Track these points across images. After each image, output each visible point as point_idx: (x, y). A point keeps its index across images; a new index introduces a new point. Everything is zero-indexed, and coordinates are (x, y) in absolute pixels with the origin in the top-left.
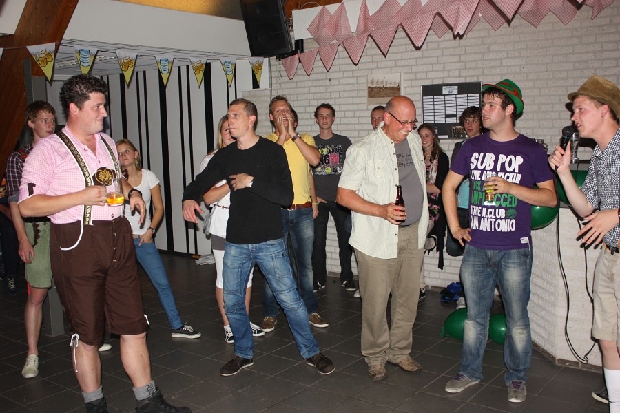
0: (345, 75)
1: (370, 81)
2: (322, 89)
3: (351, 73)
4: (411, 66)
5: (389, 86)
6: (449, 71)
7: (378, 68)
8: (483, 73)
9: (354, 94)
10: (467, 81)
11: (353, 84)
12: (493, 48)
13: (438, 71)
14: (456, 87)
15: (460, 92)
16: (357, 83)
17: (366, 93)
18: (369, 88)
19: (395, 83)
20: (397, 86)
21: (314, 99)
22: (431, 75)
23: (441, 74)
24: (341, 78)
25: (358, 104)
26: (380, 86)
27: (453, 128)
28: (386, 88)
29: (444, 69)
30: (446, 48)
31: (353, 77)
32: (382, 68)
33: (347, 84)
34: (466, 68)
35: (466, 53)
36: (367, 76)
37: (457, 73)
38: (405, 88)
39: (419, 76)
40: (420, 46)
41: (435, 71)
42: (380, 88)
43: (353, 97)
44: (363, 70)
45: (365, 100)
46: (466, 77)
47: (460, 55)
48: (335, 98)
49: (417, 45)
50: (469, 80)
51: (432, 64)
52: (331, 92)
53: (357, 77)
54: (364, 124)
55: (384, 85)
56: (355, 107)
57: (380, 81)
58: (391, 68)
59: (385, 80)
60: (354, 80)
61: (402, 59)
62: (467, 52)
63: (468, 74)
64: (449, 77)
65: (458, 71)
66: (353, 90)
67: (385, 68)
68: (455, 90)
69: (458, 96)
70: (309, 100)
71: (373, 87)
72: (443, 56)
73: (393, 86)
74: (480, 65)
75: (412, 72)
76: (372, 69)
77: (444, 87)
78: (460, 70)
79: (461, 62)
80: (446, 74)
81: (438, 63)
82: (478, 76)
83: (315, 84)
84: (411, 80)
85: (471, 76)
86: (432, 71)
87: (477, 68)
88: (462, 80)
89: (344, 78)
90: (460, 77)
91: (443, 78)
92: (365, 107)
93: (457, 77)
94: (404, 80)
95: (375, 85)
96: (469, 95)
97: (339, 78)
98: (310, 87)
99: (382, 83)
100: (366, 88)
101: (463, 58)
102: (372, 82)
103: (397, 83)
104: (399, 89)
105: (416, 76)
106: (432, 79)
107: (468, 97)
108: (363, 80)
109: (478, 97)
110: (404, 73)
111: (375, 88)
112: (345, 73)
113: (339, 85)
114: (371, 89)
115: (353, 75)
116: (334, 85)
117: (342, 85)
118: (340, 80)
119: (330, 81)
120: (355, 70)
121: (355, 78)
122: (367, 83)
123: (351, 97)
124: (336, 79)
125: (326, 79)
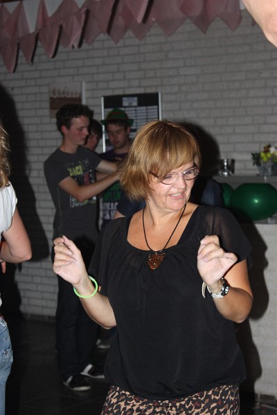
0: (28, 84)
1: (51, 90)
3: (34, 81)
4: (93, 74)
5: (70, 96)
6: (129, 80)
7: (60, 76)
8: (162, 82)
9: (37, 105)
10: (147, 92)
11: (36, 94)
12: (171, 55)
13: (118, 80)
14: (136, 99)
15: (140, 104)
16: (40, 93)
17: (47, 105)
18: (51, 98)
19: (76, 93)
20: (78, 96)
22: (112, 85)
23: (122, 84)
24: (24, 87)
25: (41, 116)
26: (62, 96)
28: (67, 99)
29: (124, 79)
32: (64, 76)
33: (31, 94)
34: (145, 78)
35: (145, 61)
36: (49, 85)
37: (136, 83)
38: (87, 99)
39: (100, 85)
41: (116, 80)
42: (61, 99)
43: (36, 109)
44: (46, 77)
45: (47, 112)
46: (146, 87)
47: (140, 62)
50: (148, 90)
51: (113, 73)
53: (40, 86)
55: (66, 95)
56: (37, 120)
57: (62, 90)
58: (73, 76)
59: (66, 90)
60: (37, 90)
61: (84, 66)
62: (146, 59)
64: (129, 87)
65: (138, 81)
67: (68, 76)
68: (135, 102)
69: (138, 108)
71: (55, 97)
72: (123, 63)
73: (74, 96)
74: (158, 74)
75: (93, 81)
76: (54, 77)
77: (124, 99)
78: (140, 79)
79: (140, 70)
80: (126, 84)
81: (118, 71)
82: (157, 87)
84: (93, 90)
85: (150, 86)
86: (113, 80)
87: (156, 77)
88: (141, 91)
89: (27, 86)
90: (140, 87)
91: (123, 88)
92: (47, 120)
93: (137, 87)
94: (87, 90)
95: (57, 96)
96: (149, 107)
97: (21, 87)
99: (64, 93)
100: (48, 98)
101: (142, 66)
102: (54, 92)
103: (78, 93)
104: (80, 99)
105: (97, 85)
106: (113, 89)
107: (147, 109)
108: (45, 89)
109: (156, 110)
110: (86, 82)
111: (57, 98)
112: (27, 81)
113: (22, 94)
114: (52, 100)
115: (36, 84)
116: (17, 95)
117: (24, 94)
118: (23, 89)
119: (12, 90)
120: (38, 78)
121: (38, 87)
122: (49, 92)
123: (34, 109)
124: (18, 87)
125: (8, 87)
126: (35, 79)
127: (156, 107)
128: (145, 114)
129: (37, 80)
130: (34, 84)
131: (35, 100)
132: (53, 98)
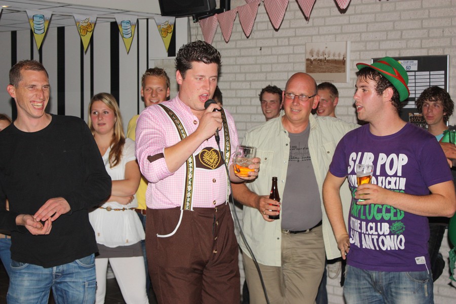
0: (280, 43)
1: (308, 51)
2: (251, 60)
3: (287, 40)
4: (361, 33)
5: (331, 58)
6: (408, 40)
7: (319, 35)
8: (451, 43)
10: (430, 54)
11: (288, 54)
13: (394, 40)
14: (416, 62)
15: (421, 68)
16: (294, 54)
17: (304, 67)
18: (308, 60)
19: (339, 55)
20: (341, 58)
21: (241, 73)
22: (384, 46)
23: (397, 44)
24: (274, 46)
26: (321, 57)
27: (411, 115)
28: (328, 61)
29: (401, 38)
30: (404, 10)
31: (289, 45)
32: (324, 35)
33: (283, 54)
34: (429, 37)
35: (429, 18)
36: (305, 45)
37: (417, 43)
38: (352, 61)
39: (370, 46)
40: (345, 7)
41: (390, 40)
42: (321, 60)
43: (288, 72)
44: (301, 36)
46: (429, 49)
47: (422, 20)
48: (267, 72)
49: (341, 7)
50: (432, 53)
51: (387, 31)
52: (261, 64)
53: (294, 46)
58: (335, 34)
59: (327, 51)
60: (289, 50)
61: (349, 24)
62: (431, 16)
63: (431, 45)
64: (407, 48)
65: (419, 41)
66: (289, 63)
67: (328, 35)
68: (414, 65)
69: (417, 73)
70: (236, 73)
71: (312, 59)
72: (401, 20)
73: (337, 58)
74: (447, 33)
75: (361, 41)
76: (312, 36)
78: (421, 39)
79: (422, 28)
80: (403, 44)
81: (394, 29)
82: (444, 48)
83: (243, 52)
84: (360, 51)
85: (435, 48)
86: (387, 40)
87: (443, 37)
88: (423, 53)
89: (278, 46)
90: (421, 48)
91: (399, 49)
93: (416, 48)
94: (351, 51)
95: (315, 57)
96: (432, 73)
97: (271, 47)
98: (236, 57)
99: (324, 54)
100: (304, 60)
101: (426, 24)
102: (311, 53)
103: (342, 54)
105: (366, 46)
106: (386, 50)
107: (430, 75)
108: (301, 50)
109: (443, 76)
110: (352, 42)
111: (314, 60)
112: (279, 40)
113: (272, 55)
114: (309, 62)
115: (289, 43)
116: (266, 55)
117: (275, 55)
118: (273, 48)
119: (261, 50)
120: (292, 37)
121: (292, 47)
122: (306, 53)
123: (285, 71)
124: (268, 47)
125: (256, 47)
126: (289, 38)
127: (443, 72)
128: (428, 80)
129: (291, 39)
130: (287, 44)
131: (287, 61)
132: (310, 60)
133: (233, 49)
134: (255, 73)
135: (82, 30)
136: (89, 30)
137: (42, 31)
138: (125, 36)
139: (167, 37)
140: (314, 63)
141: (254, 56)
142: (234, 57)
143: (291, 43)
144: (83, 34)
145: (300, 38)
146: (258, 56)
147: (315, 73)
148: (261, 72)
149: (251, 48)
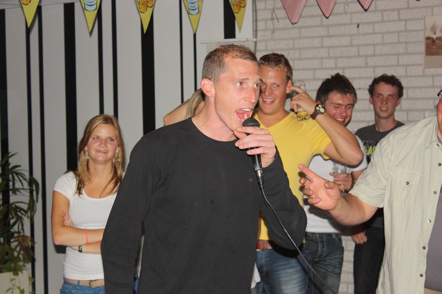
0: (385, 18)
1: (429, 26)
2: (345, 41)
3: (396, 13)
9: (401, 49)
11: (399, 32)
16: (406, 31)
17: (422, 48)
18: (428, 38)
21: (329, 58)
24: (377, 22)
25: (407, 66)
31: (399, 20)
33: (390, 33)
36: (424, 19)
43: (398, 55)
44: (416, 8)
45: (420, 59)
48: (367, 56)
52: (359, 46)
53: (406, 20)
54: (417, 99)
60: (401, 26)
66: (399, 43)
70: (321, 59)
71: (435, 37)
83: (333, 31)
89: (383, 21)
92: (419, 71)
97: (374, 23)
98: (322, 37)
100: (422, 38)
102: (433, 29)
108: (417, 25)
111: (438, 38)
112: (385, 14)
113: (374, 33)
114: (430, 41)
115: (399, 17)
116: (366, 34)
117: (378, 33)
118: (376, 25)
119: (358, 27)
120: (403, 9)
121: (403, 23)
122: (425, 30)
123: (394, 55)
124: (368, 23)
125: (351, 24)
126: (399, 10)
129: (401, 11)
130: (396, 18)
131: (396, 41)
132: (432, 39)
133: (318, 26)
134: (351, 57)
135: (141, 5)
136: (149, 5)
137: (94, 7)
138: (191, 12)
139: (240, 12)
140: (437, 42)
141: (349, 35)
142: (319, 37)
143: (402, 17)
144: (142, 10)
145: (415, 10)
146: (355, 35)
147: (439, 55)
148: (359, 56)
149: (344, 24)
